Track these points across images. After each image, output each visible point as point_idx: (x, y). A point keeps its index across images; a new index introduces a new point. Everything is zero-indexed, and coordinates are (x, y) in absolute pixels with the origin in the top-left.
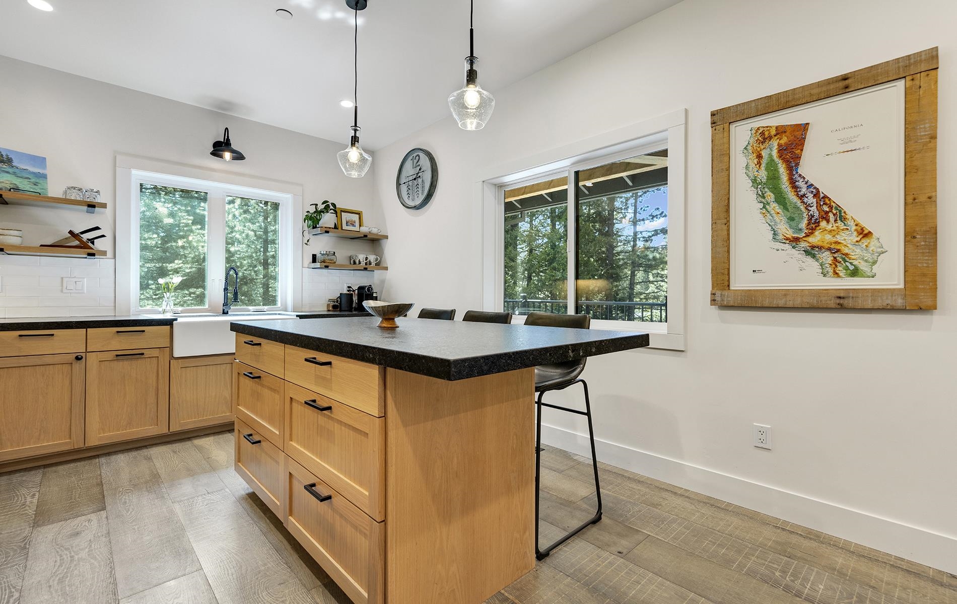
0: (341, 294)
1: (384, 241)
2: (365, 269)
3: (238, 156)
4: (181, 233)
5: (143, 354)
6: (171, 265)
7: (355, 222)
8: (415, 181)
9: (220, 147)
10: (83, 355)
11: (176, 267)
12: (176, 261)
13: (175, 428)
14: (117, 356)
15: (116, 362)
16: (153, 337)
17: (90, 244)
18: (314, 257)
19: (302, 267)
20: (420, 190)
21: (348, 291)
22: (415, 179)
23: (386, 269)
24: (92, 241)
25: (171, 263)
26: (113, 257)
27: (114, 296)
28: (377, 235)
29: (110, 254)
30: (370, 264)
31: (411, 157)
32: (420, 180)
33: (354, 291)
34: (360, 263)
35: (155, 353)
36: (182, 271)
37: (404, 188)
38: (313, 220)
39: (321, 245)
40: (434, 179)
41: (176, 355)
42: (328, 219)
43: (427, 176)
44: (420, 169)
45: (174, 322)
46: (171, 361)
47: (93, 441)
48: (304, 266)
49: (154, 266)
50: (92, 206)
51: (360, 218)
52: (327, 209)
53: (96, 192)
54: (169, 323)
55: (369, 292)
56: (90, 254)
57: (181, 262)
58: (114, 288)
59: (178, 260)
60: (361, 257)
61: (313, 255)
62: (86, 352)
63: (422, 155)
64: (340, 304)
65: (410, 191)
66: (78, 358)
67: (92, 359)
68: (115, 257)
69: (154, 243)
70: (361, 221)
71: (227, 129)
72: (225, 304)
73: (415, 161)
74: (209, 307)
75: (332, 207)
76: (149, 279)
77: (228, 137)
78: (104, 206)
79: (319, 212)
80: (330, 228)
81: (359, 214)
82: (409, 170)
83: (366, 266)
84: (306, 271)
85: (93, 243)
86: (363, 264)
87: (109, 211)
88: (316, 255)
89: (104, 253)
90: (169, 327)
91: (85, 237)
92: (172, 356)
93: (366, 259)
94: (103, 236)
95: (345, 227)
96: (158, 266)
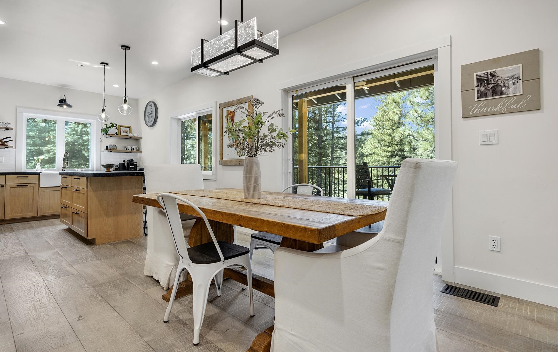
0: (119, 163)
1: (141, 140)
2: (131, 152)
3: (70, 106)
4: (52, 128)
5: (27, 185)
6: (45, 148)
7: (127, 131)
8: (150, 115)
9: (62, 102)
10: (4, 185)
11: (48, 149)
12: (48, 146)
13: (40, 214)
14: (17, 186)
15: (17, 188)
16: (32, 179)
17: (6, 144)
18: (107, 147)
19: (101, 151)
20: (152, 119)
21: (124, 162)
22: (150, 114)
23: (141, 152)
24: (7, 142)
25: (44, 146)
26: (15, 148)
27: (15, 164)
28: (137, 137)
29: (14, 147)
30: (134, 150)
31: (149, 105)
32: (152, 114)
33: (126, 162)
34: (128, 150)
35: (33, 185)
36: (53, 152)
37: (147, 118)
38: (105, 131)
39: (110, 142)
40: (156, 115)
41: (41, 186)
42: (112, 131)
43: (154, 113)
44: (152, 110)
45: (40, 174)
46: (39, 189)
47: (8, 217)
48: (102, 151)
49: (34, 149)
50: (7, 129)
51: (130, 130)
52: (112, 126)
53: (9, 123)
54: (38, 174)
55: (131, 162)
56: (6, 148)
57: (51, 146)
58: (15, 161)
59: (49, 144)
60: (129, 147)
61: (106, 146)
62: (5, 184)
63: (153, 104)
64: (119, 168)
65: (149, 119)
66: (2, 186)
67: (8, 187)
68: (16, 148)
69: (34, 134)
70: (131, 131)
71: (65, 95)
72: (64, 167)
73: (151, 106)
74: (57, 169)
75: (115, 125)
76: (30, 157)
77: (65, 99)
78: (12, 129)
79: (108, 128)
80: (113, 135)
81: (130, 128)
82: (149, 110)
83: (131, 151)
84: (102, 153)
85: (7, 143)
86: (130, 150)
87: (14, 131)
88: (107, 146)
89: (12, 147)
90: (38, 175)
91: (4, 140)
92: (39, 187)
93: (132, 148)
94: (12, 140)
95: (122, 134)
96: (36, 148)
